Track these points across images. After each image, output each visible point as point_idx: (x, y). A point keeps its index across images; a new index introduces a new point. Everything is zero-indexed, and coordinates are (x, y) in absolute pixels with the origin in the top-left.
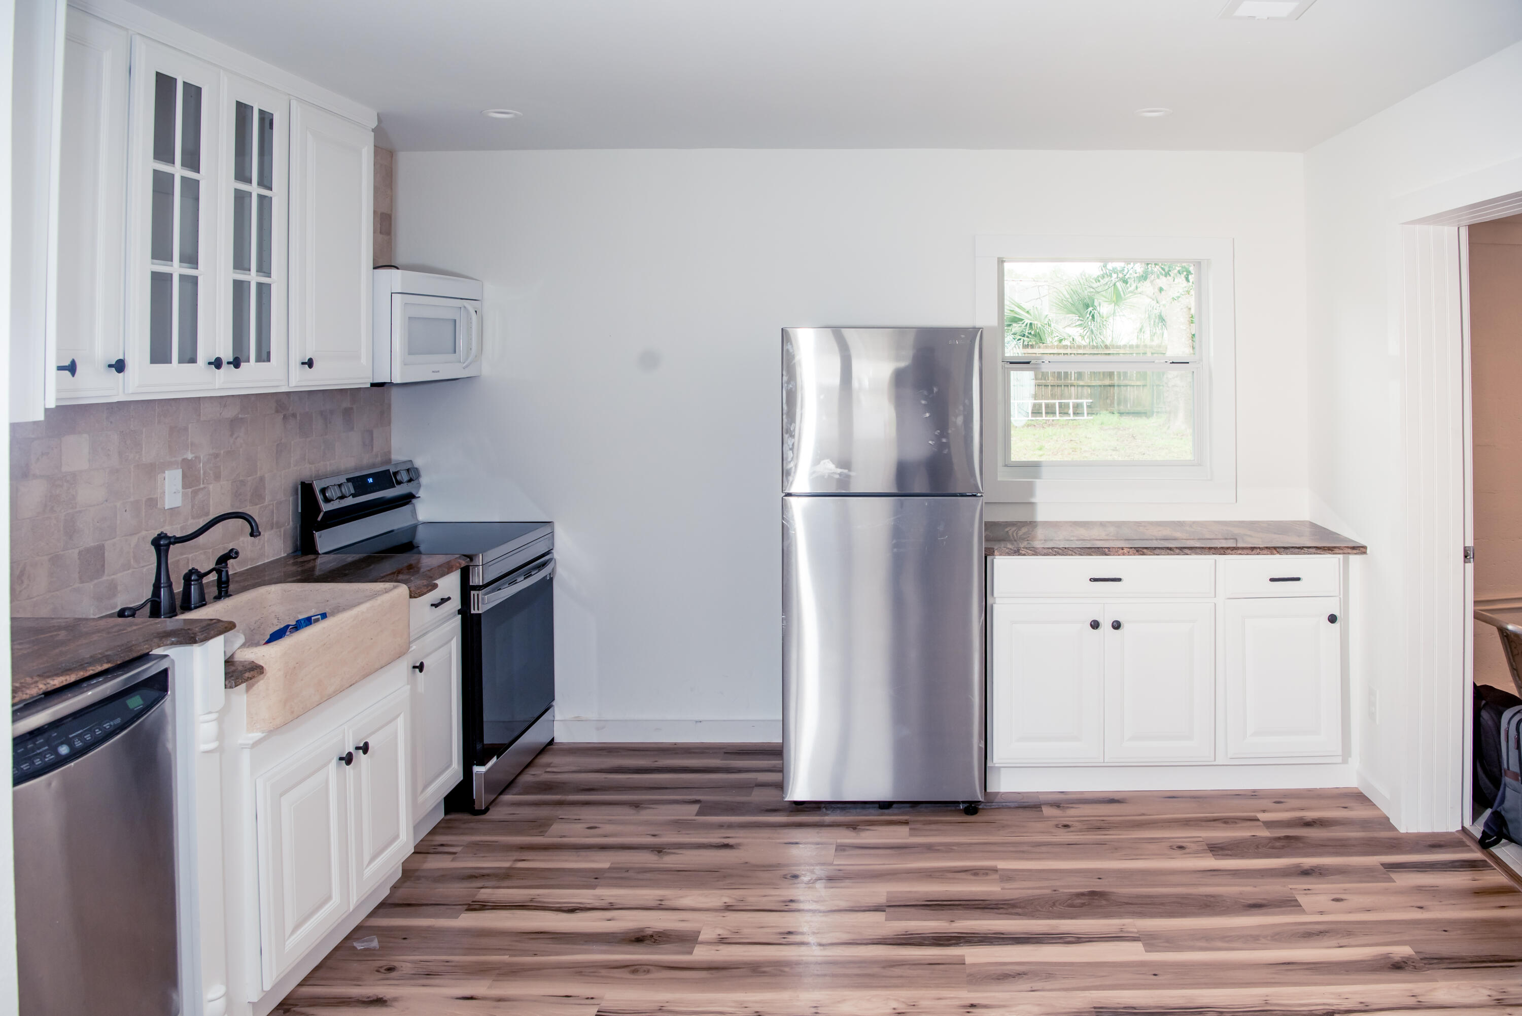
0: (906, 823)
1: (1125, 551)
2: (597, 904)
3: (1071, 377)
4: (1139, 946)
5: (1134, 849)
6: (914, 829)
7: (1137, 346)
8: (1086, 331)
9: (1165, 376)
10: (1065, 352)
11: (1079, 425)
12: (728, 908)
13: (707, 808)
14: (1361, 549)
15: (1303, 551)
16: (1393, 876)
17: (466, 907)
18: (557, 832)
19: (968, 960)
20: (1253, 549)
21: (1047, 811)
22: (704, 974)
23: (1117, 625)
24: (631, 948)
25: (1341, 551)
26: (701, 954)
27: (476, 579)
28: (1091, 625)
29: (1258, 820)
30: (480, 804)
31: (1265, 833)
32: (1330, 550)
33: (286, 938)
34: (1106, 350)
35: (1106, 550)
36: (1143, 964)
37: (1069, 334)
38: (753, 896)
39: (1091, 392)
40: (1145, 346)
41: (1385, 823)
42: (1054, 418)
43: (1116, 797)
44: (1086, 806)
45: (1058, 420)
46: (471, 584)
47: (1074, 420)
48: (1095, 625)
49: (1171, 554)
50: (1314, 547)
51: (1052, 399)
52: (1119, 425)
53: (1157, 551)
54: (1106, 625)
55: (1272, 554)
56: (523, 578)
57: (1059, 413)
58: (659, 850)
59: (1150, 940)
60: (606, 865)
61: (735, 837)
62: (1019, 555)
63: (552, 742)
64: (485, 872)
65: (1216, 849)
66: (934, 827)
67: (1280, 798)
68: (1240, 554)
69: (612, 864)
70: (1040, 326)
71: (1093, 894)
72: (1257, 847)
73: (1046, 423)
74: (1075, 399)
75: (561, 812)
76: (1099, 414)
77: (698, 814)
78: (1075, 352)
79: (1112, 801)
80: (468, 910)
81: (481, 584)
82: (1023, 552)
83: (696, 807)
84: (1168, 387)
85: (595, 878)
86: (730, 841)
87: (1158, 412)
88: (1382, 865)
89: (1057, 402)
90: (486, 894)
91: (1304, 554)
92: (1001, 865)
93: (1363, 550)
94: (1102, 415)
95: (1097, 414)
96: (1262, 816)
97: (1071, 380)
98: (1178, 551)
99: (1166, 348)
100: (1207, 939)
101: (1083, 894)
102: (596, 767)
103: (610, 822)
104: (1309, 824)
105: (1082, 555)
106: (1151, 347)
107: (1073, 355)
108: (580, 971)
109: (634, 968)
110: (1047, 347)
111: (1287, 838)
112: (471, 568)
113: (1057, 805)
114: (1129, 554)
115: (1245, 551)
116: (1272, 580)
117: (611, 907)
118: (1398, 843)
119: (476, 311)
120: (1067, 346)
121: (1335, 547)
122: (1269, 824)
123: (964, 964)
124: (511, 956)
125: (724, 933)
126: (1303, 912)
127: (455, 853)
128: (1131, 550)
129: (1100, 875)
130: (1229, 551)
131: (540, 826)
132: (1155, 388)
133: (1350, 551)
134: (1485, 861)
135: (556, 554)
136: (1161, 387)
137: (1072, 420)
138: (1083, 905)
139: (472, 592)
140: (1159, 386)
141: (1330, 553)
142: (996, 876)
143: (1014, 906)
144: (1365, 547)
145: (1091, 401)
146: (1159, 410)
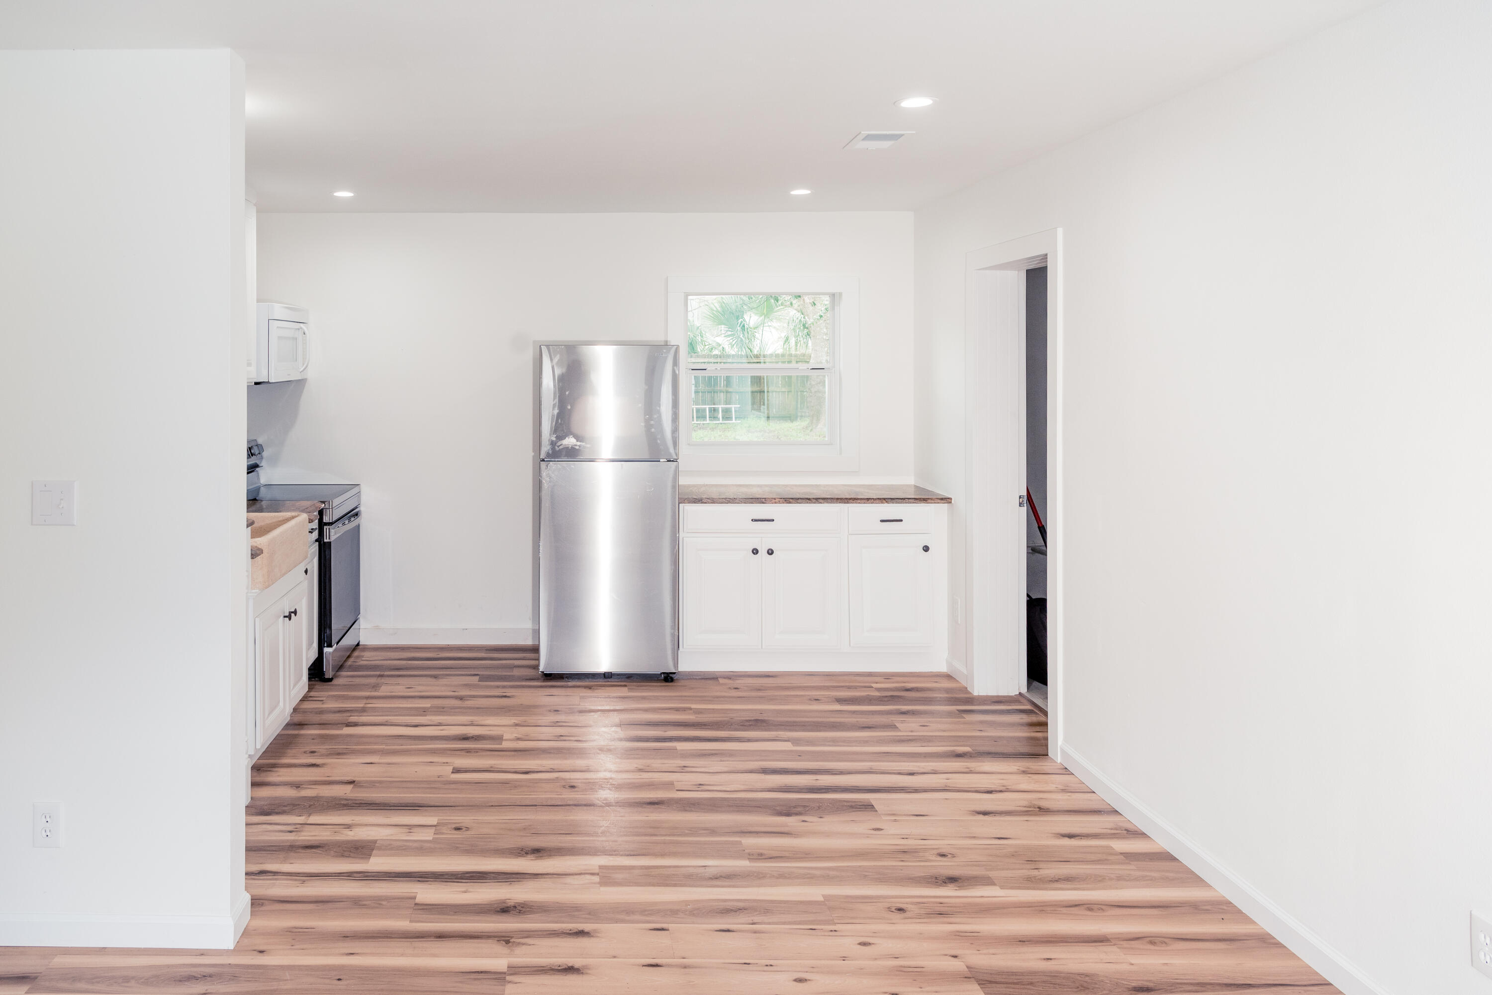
0: (625, 686)
1: (777, 500)
2: (430, 723)
3: (720, 384)
4: (789, 744)
5: (786, 700)
6: (630, 689)
7: (783, 355)
8: (735, 341)
9: (809, 383)
10: (716, 361)
11: (729, 428)
12: (517, 725)
13: (483, 678)
14: (948, 500)
15: (905, 501)
16: (965, 716)
17: (345, 725)
18: (384, 690)
19: (678, 748)
20: (868, 499)
21: (721, 681)
22: (513, 753)
23: (770, 552)
24: (460, 742)
25: (933, 501)
26: (505, 745)
27: (326, 519)
28: (753, 552)
29: (872, 687)
30: (329, 674)
31: (877, 694)
32: (925, 500)
33: (266, 717)
34: (757, 359)
35: (764, 500)
36: (791, 751)
37: (719, 343)
38: (531, 719)
39: (739, 398)
40: (791, 355)
41: (965, 690)
42: (704, 422)
43: (770, 674)
44: (750, 679)
45: (708, 423)
46: (324, 521)
47: (723, 423)
48: (755, 552)
49: (810, 503)
50: (913, 498)
51: (703, 405)
52: (765, 428)
53: (800, 501)
54: (763, 552)
55: (882, 503)
56: (347, 521)
57: (709, 418)
58: (461, 698)
59: (795, 741)
60: (429, 705)
61: (509, 692)
62: (702, 503)
63: (358, 645)
64: (349, 709)
65: (840, 701)
66: (644, 688)
67: (888, 676)
68: (859, 503)
69: (431, 705)
70: (692, 337)
71: (757, 721)
72: (870, 700)
73: (697, 427)
74: (724, 405)
75: (383, 680)
76: (746, 418)
77: (479, 681)
78: (724, 361)
79: (768, 676)
80: (346, 726)
81: (331, 521)
82: (705, 501)
83: (477, 678)
84: (811, 392)
85: (424, 712)
86: (508, 694)
87: (802, 416)
88: (958, 710)
89: (707, 407)
90: (354, 719)
91: (906, 503)
92: (693, 706)
93: (950, 501)
94: (749, 419)
95: (745, 417)
96: (874, 685)
97: (720, 386)
98: (814, 501)
99: (810, 356)
100: (835, 742)
101: (750, 720)
102: (398, 657)
103: (420, 685)
104: (908, 690)
105: (746, 503)
106: (796, 356)
107: (722, 364)
108: (434, 752)
109: (468, 751)
110: (698, 357)
111: (892, 696)
112: (324, 510)
113: (729, 678)
114: (779, 502)
115: (863, 501)
116: (882, 521)
117: (440, 725)
118: (971, 700)
119: (304, 334)
120: (717, 355)
121: (928, 499)
122: (879, 690)
123: (676, 750)
124: (386, 746)
125: (519, 736)
126: (900, 731)
127: (322, 701)
128: (781, 500)
129: (761, 712)
130: (851, 501)
131: (375, 687)
132: (799, 393)
133: (939, 501)
134: (1033, 710)
135: (362, 509)
136: (805, 393)
137: (721, 424)
138: (750, 725)
139: (325, 527)
140: (803, 392)
141: (924, 503)
142: (691, 711)
143: (705, 725)
144: (951, 499)
145: (739, 406)
146: (803, 414)
